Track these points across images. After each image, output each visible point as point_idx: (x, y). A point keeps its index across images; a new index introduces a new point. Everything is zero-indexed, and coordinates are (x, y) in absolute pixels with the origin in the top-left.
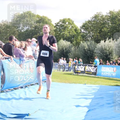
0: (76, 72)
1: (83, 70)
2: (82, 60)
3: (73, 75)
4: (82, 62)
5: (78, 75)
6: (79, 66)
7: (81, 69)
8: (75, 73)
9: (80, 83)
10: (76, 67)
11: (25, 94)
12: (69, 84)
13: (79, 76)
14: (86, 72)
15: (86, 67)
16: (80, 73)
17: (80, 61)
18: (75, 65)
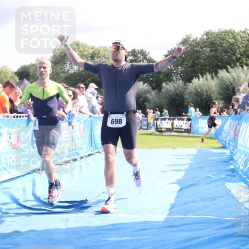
0: (160, 130)
1: (169, 126)
2: (167, 111)
3: (155, 135)
4: (167, 114)
5: (162, 135)
6: (163, 121)
7: (166, 124)
8: (157, 132)
9: (166, 148)
10: (159, 122)
11: (81, 170)
12: (149, 150)
13: (165, 136)
14: (175, 130)
15: (174, 121)
16: (165, 132)
17: (164, 113)
18: (157, 120)
